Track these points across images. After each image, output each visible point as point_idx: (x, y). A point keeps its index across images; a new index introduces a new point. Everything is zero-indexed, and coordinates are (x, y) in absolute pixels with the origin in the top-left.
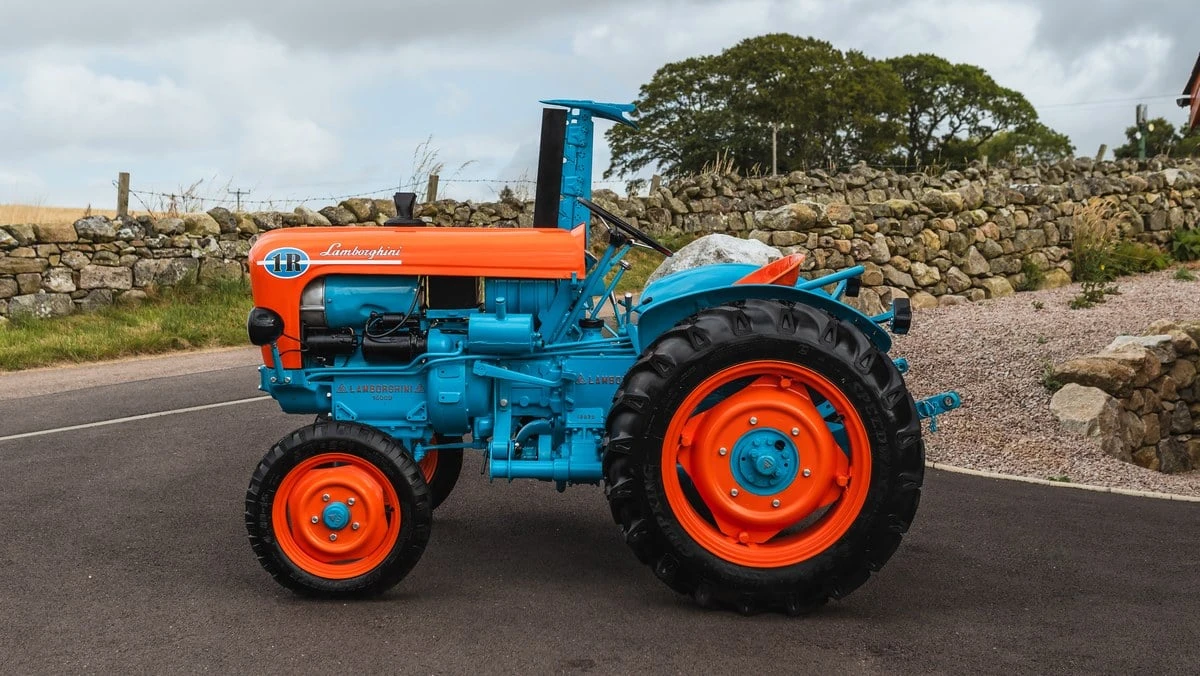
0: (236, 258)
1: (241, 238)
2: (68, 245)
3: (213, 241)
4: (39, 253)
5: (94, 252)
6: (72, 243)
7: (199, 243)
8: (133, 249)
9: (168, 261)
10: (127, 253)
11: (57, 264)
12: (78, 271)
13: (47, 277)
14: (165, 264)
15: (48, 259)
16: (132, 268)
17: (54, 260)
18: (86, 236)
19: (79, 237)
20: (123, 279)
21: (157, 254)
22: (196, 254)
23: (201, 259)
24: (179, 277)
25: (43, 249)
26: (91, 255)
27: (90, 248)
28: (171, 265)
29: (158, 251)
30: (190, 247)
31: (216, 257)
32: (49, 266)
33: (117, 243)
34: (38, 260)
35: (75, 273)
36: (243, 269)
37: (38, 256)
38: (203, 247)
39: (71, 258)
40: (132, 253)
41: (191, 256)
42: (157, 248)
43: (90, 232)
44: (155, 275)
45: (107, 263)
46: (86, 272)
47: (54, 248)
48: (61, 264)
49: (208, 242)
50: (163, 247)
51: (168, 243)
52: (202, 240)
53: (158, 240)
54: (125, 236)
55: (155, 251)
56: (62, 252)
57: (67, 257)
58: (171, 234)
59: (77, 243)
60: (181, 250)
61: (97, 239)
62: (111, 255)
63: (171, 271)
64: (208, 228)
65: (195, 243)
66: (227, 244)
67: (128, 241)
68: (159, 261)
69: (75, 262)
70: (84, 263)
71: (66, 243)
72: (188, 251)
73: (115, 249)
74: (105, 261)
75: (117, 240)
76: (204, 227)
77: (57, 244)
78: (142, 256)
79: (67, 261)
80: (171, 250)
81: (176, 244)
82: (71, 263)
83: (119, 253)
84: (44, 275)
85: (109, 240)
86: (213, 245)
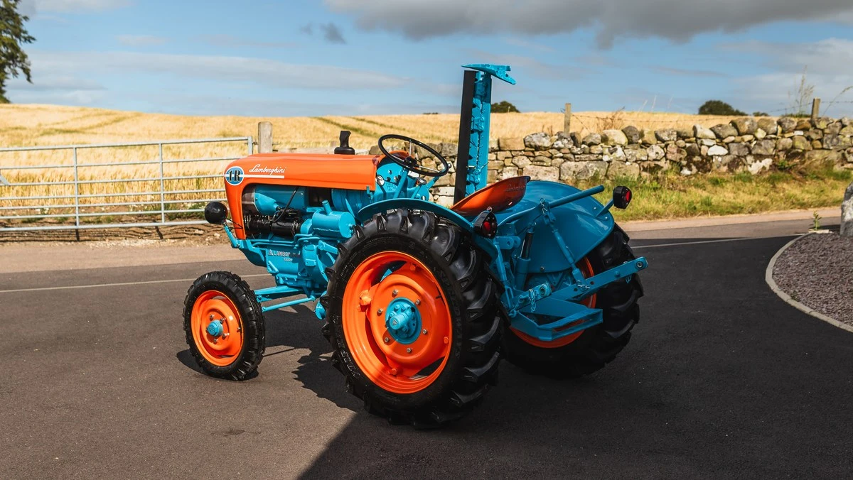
0: (636, 161)
1: (642, 148)
2: (517, 152)
3: (620, 149)
4: (498, 157)
5: (534, 157)
6: (520, 151)
7: (609, 151)
8: (561, 155)
9: (584, 163)
10: (556, 157)
11: (509, 164)
12: (522, 169)
13: (501, 172)
14: (581, 165)
15: (504, 161)
16: (559, 168)
17: (508, 162)
18: (531, 146)
19: (526, 146)
20: (552, 175)
21: (578, 158)
22: (606, 158)
23: (609, 162)
24: (591, 174)
25: (501, 155)
26: (532, 159)
27: (531, 154)
28: (586, 166)
29: (579, 156)
30: (602, 154)
31: (621, 161)
32: (504, 166)
33: (550, 151)
34: (496, 161)
35: (520, 170)
36: (640, 169)
37: (497, 159)
38: (612, 153)
39: (518, 160)
40: (561, 157)
41: (602, 160)
42: (578, 154)
43: (532, 144)
44: (574, 172)
45: (542, 164)
46: (527, 170)
47: (508, 154)
48: (512, 165)
49: (616, 150)
50: (584, 153)
51: (587, 151)
52: (611, 149)
53: (579, 149)
54: (556, 146)
55: (576, 156)
56: (513, 157)
57: (515, 160)
58: (590, 145)
59: (524, 150)
60: (595, 156)
61: (537, 148)
62: (545, 159)
63: (586, 170)
64: (616, 141)
65: (606, 151)
66: (629, 152)
67: (559, 149)
68: (577, 163)
69: (520, 164)
70: (527, 164)
71: (516, 151)
72: (600, 156)
73: (549, 155)
74: (541, 163)
75: (552, 148)
76: (613, 140)
77: (511, 151)
78: (567, 159)
79: (516, 162)
80: (588, 155)
81: (592, 151)
82: (518, 164)
83: (551, 158)
84: (499, 171)
85: (546, 149)
86: (619, 153)
